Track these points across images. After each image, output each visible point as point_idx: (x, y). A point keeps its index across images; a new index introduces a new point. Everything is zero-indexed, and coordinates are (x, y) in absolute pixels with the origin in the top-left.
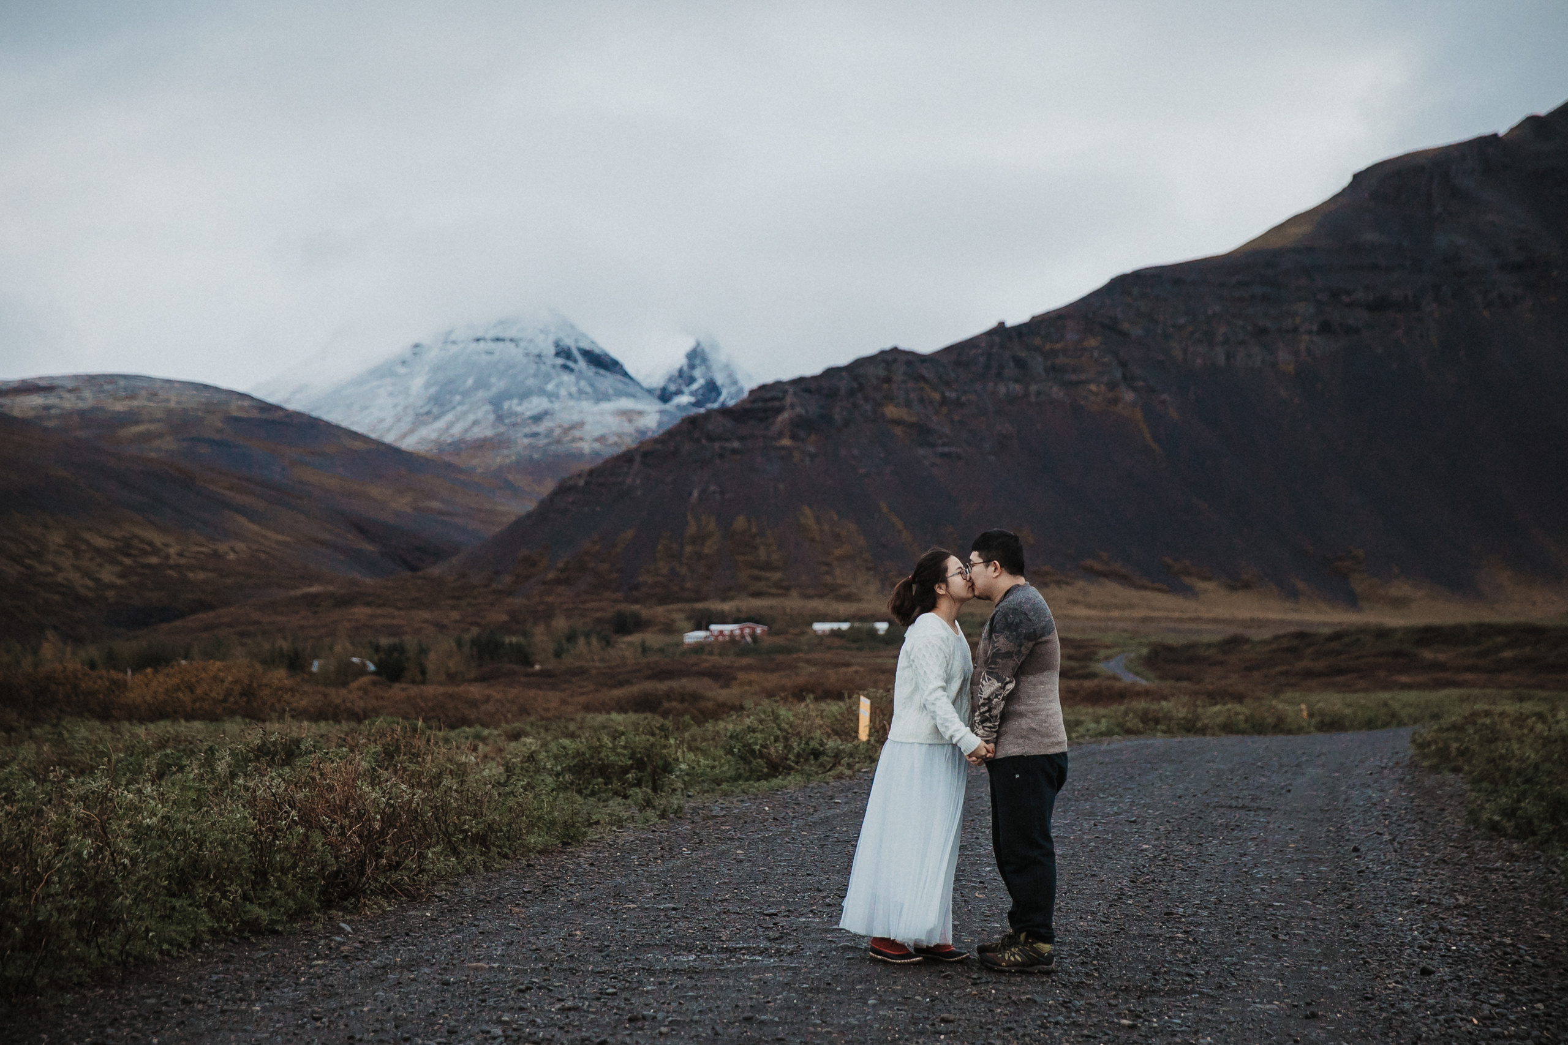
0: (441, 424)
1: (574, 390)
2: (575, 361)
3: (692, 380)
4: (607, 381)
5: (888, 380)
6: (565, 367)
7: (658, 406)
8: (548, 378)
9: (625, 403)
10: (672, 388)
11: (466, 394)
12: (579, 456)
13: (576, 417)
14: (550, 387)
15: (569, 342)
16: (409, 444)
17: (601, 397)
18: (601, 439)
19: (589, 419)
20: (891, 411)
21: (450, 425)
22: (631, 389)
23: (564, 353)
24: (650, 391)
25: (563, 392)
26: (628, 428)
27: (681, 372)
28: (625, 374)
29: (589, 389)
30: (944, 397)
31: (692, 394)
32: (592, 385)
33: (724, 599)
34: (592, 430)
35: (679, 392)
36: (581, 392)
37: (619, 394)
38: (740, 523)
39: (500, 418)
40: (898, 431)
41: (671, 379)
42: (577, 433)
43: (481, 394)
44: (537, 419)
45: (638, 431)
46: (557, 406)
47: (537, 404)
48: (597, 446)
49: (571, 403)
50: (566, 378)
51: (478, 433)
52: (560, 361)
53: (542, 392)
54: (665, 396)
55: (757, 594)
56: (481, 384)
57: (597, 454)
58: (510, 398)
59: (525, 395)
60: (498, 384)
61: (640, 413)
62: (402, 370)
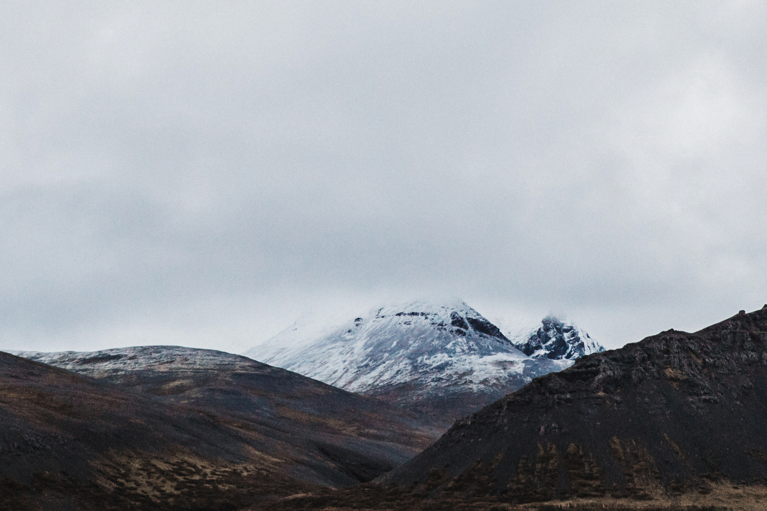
0: (375, 373)
1: (465, 348)
2: (467, 328)
3: (548, 338)
4: (488, 341)
5: (667, 352)
6: (459, 332)
7: (525, 358)
8: (447, 340)
9: (501, 356)
10: (534, 344)
11: (392, 352)
12: (470, 393)
13: (468, 367)
14: (449, 346)
15: (462, 315)
16: (353, 388)
17: (484, 352)
18: (485, 382)
19: (476, 368)
20: (669, 372)
21: (381, 375)
22: (505, 347)
23: (457, 321)
24: (518, 347)
25: (458, 349)
26: (503, 374)
27: (539, 332)
28: (501, 336)
29: (476, 347)
30: (704, 362)
31: (547, 348)
32: (477, 344)
33: (563, 499)
34: (479, 376)
35: (539, 347)
36: (470, 349)
37: (497, 350)
38: (572, 447)
39: (415, 368)
40: (675, 385)
41: (532, 338)
42: (468, 378)
43: (402, 352)
44: (441, 368)
45: (510, 375)
46: (454, 359)
47: (441, 358)
48: (482, 386)
49: (464, 357)
50: (461, 340)
51: (400, 379)
52: (455, 328)
53: (444, 350)
54: (528, 350)
55: (584, 496)
56: (402, 345)
57: (482, 393)
58: (422, 354)
59: (432, 352)
60: (414, 345)
61: (512, 363)
62: (348, 336)
